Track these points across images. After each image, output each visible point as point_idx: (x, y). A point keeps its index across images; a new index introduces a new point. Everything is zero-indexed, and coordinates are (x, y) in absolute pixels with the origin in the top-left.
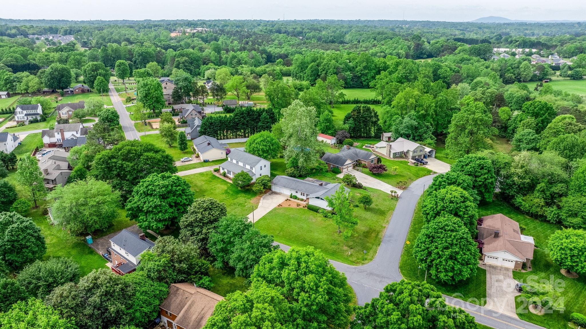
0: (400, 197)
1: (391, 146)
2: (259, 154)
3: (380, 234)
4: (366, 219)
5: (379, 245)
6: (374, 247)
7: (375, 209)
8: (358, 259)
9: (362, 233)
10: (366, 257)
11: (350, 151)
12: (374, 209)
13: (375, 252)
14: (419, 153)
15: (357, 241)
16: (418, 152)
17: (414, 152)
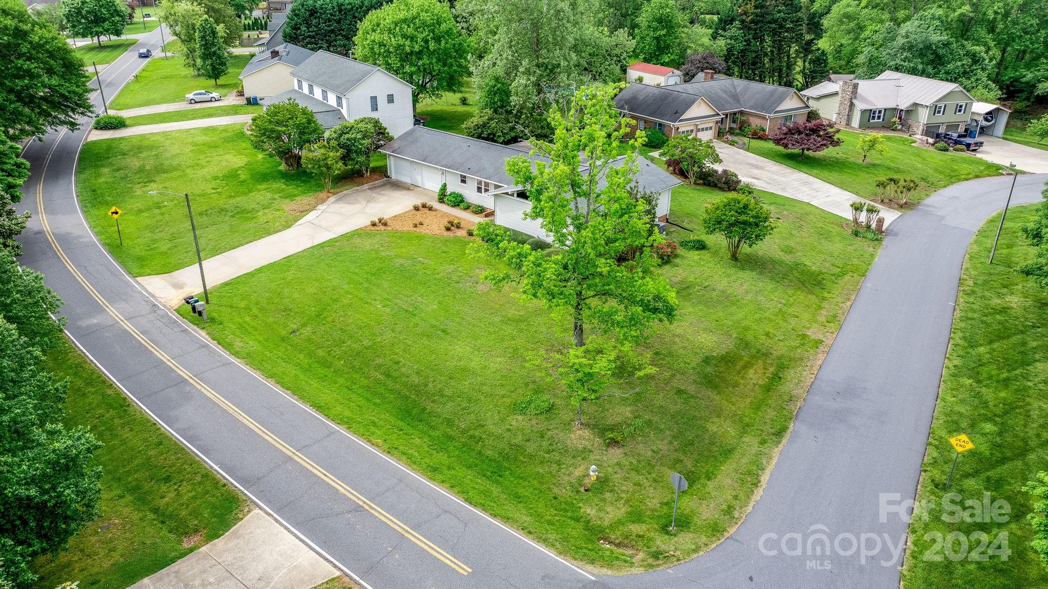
0: (888, 232)
1: (856, 86)
2: (387, 64)
3: (790, 374)
4: (728, 300)
5: (779, 433)
6: (751, 443)
7: (781, 263)
8: (636, 516)
9: (695, 361)
10: (687, 504)
11: (712, 83)
12: (773, 262)
13: (750, 479)
14: (950, 117)
15: (659, 400)
16: (950, 110)
17: (936, 109)
